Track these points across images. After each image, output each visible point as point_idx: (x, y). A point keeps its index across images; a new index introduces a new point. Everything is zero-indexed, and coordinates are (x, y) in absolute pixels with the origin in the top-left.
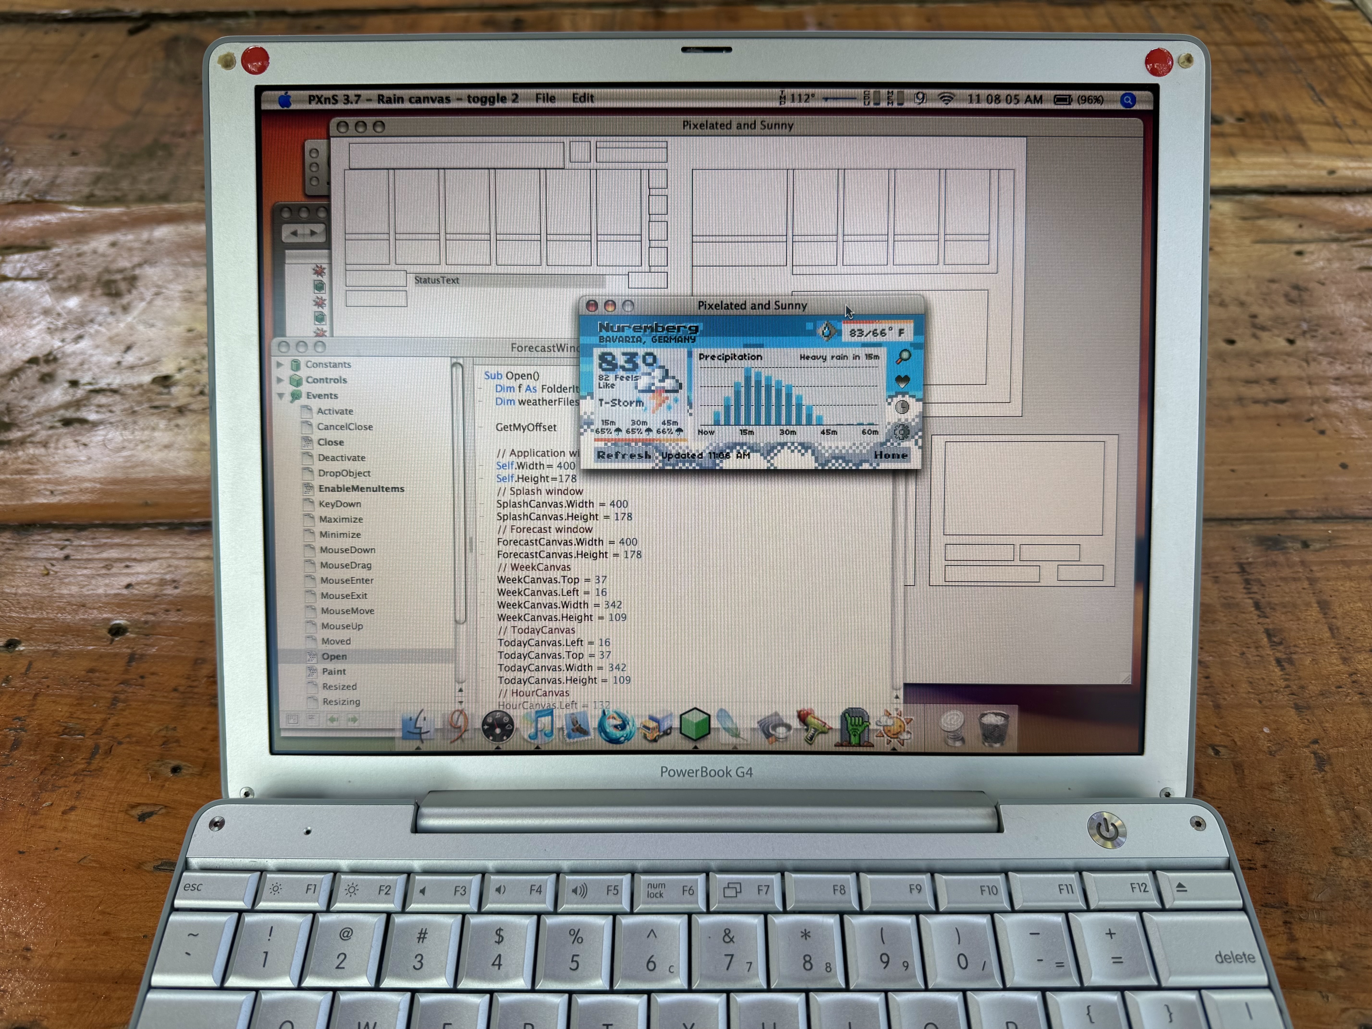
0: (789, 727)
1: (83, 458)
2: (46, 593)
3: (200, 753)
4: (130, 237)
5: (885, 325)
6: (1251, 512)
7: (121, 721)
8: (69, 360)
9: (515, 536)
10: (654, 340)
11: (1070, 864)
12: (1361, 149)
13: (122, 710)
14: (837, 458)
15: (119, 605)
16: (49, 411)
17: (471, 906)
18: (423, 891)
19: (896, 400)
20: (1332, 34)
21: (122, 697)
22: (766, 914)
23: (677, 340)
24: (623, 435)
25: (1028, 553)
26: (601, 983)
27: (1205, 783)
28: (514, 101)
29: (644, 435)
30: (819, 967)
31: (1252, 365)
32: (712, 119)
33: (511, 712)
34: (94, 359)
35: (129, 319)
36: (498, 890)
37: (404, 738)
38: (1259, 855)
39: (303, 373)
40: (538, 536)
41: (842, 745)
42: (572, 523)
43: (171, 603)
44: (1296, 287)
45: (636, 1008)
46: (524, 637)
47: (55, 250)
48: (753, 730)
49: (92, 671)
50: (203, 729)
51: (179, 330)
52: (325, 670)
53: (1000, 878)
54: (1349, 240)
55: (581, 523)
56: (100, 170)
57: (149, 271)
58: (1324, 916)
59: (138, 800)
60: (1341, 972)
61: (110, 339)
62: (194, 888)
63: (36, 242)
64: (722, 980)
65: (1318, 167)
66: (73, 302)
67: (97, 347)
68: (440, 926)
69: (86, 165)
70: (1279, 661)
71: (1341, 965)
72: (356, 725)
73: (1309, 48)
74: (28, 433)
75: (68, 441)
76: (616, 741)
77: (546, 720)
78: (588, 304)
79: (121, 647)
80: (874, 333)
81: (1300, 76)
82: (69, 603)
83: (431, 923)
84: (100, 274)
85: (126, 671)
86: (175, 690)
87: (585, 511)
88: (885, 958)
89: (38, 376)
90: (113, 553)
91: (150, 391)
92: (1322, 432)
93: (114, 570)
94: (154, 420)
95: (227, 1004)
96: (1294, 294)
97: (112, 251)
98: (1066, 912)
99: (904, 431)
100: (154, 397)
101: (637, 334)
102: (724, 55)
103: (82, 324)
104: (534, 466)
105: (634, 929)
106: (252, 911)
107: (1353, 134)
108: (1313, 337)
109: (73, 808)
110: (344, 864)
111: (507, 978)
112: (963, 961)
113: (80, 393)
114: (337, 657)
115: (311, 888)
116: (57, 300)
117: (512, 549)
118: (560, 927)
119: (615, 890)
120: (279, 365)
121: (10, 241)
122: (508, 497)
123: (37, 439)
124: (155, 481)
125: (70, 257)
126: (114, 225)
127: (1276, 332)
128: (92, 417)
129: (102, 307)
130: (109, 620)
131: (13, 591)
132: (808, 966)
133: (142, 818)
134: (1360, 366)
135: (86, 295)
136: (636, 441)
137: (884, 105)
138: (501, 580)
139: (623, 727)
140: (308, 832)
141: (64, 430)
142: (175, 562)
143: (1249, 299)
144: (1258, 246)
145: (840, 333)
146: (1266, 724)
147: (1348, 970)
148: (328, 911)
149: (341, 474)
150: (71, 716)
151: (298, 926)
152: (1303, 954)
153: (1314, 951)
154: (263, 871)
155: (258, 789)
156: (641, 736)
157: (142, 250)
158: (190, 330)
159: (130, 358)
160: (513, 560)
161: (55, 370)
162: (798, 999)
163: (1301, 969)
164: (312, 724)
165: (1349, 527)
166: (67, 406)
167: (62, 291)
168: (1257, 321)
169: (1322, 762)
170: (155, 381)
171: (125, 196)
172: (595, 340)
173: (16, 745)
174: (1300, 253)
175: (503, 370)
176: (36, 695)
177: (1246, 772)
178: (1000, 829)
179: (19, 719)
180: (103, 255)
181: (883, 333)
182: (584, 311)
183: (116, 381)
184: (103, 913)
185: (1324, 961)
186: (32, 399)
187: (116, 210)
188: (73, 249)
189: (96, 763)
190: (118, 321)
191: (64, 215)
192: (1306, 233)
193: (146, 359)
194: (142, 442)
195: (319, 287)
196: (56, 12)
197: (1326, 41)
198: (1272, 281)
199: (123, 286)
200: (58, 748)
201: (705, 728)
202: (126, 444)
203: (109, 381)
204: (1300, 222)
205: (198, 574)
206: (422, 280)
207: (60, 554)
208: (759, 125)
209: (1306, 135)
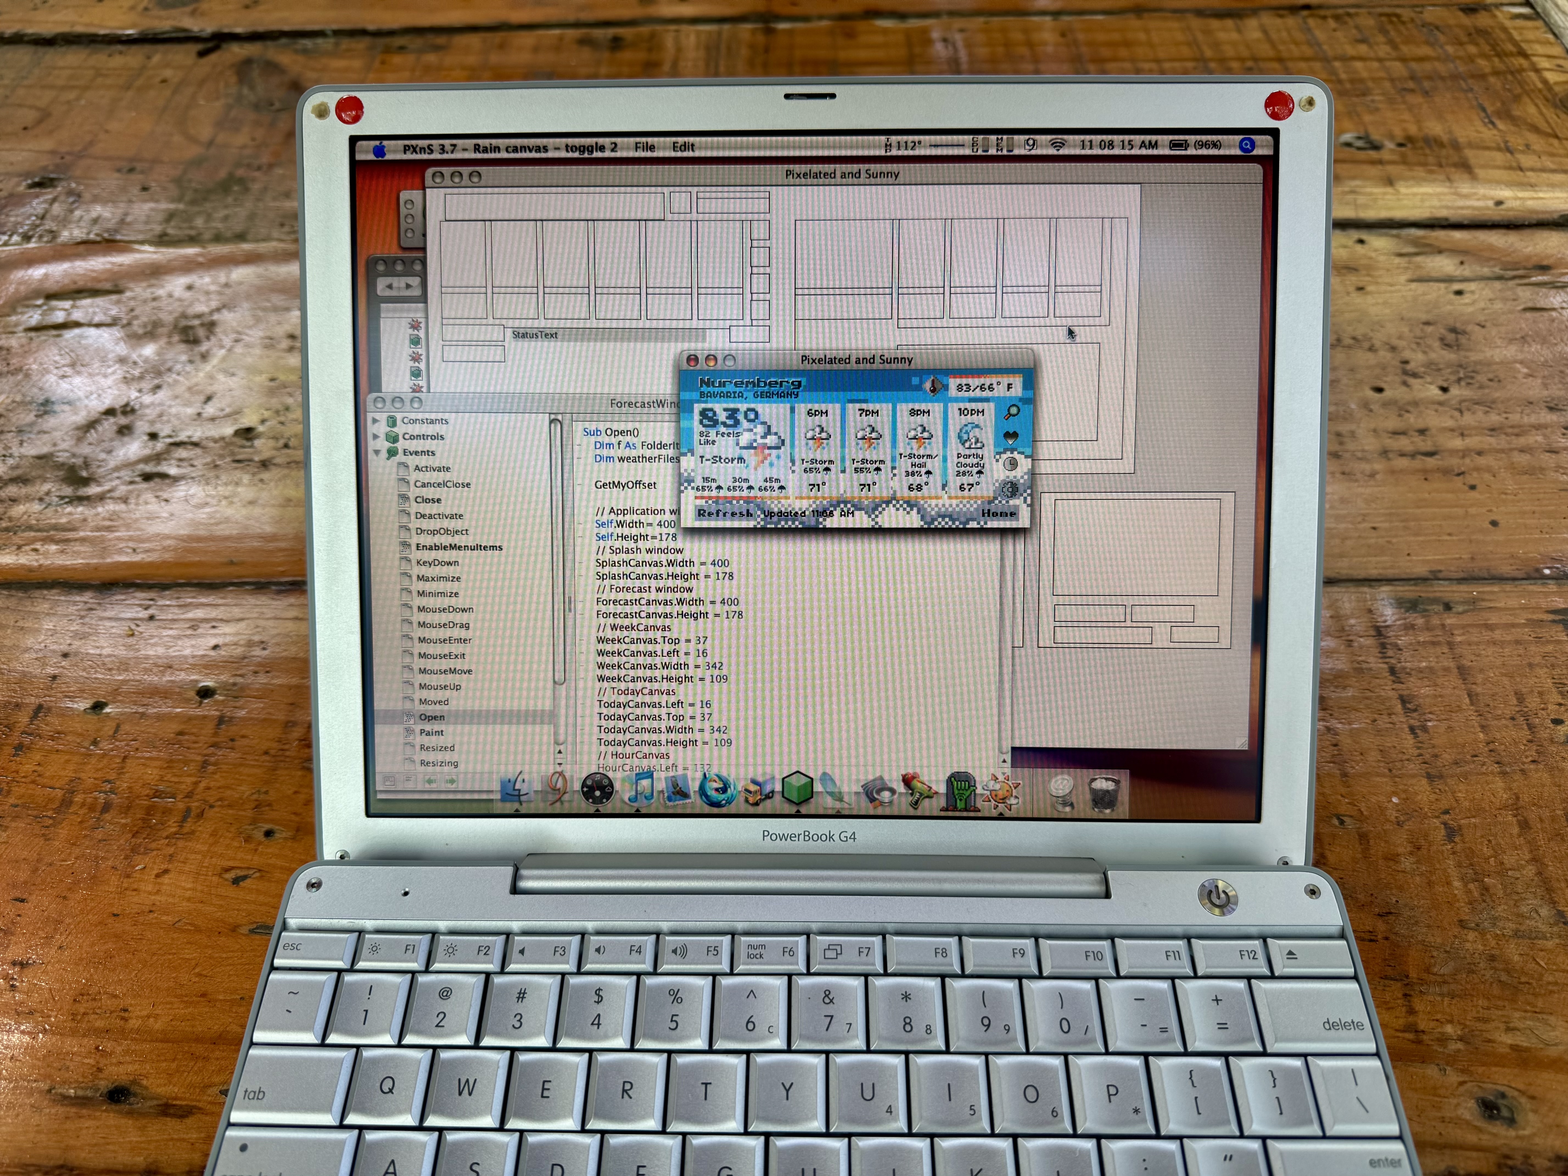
0: (893, 791)
1: (165, 515)
2: (131, 654)
3: (293, 817)
4: (207, 280)
5: (994, 380)
6: (1390, 573)
7: (212, 784)
8: (148, 411)
9: (613, 596)
10: (756, 396)
11: (1179, 931)
12: (1532, 176)
13: (213, 773)
14: (943, 517)
15: (206, 667)
16: (129, 465)
17: (571, 967)
18: (522, 952)
19: (1004, 456)
20: (1510, 47)
21: (212, 759)
22: (866, 976)
23: (780, 395)
24: (723, 493)
25: (1141, 614)
26: (700, 1043)
27: (1328, 854)
28: (613, 150)
29: (745, 493)
30: (919, 1029)
31: (1400, 416)
32: (816, 168)
33: (610, 774)
34: (173, 410)
35: (208, 367)
36: (598, 950)
37: (503, 800)
38: (1381, 927)
39: (400, 429)
40: (637, 596)
41: (947, 810)
42: (671, 583)
43: (260, 664)
44: (1453, 330)
45: (735, 1068)
46: (623, 699)
47: (128, 294)
48: (857, 793)
49: (181, 733)
50: (296, 792)
51: (262, 379)
52: (422, 731)
53: (1106, 944)
54: (1514, 278)
55: (679, 583)
56: (172, 206)
57: (226, 316)
58: (1445, 989)
59: (231, 864)
60: (1460, 1045)
61: (190, 389)
62: (294, 947)
63: (108, 286)
64: (821, 1040)
65: (1485, 198)
66: (149, 350)
67: (176, 397)
68: (539, 987)
69: (157, 201)
70: (1412, 729)
71: (1461, 1039)
72: (452, 787)
73: (1482, 62)
74: (107, 487)
75: (149, 496)
76: (717, 805)
77: (645, 783)
78: (689, 359)
79: (209, 709)
80: (982, 388)
81: (1470, 95)
82: (156, 665)
83: (529, 984)
84: (177, 320)
85: (216, 734)
86: (266, 753)
87: (686, 570)
88: (986, 1022)
89: (115, 428)
90: (199, 613)
91: (232, 444)
92: (1473, 487)
93: (200, 631)
94: (238, 474)
95: (329, 1060)
96: (1451, 337)
97: (188, 295)
98: (1173, 979)
99: (1013, 489)
100: (237, 450)
101: (738, 390)
102: (828, 101)
103: (159, 374)
104: (633, 524)
105: (733, 989)
106: (352, 970)
107: (1527, 160)
108: (1469, 384)
109: (166, 871)
110: (442, 925)
111: (606, 1037)
112: (1065, 1025)
113: (160, 446)
114: (435, 718)
115: (409, 949)
116: (133, 348)
117: (611, 608)
118: (659, 988)
119: (716, 950)
120: (375, 421)
121: (81, 284)
122: (607, 556)
123: (116, 494)
124: (240, 538)
125: (145, 301)
126: (188, 266)
127: (1429, 379)
128: (173, 471)
129: (180, 354)
130: (197, 681)
131: (98, 652)
132: (908, 1028)
133: (236, 881)
134: (1518, 416)
135: (163, 342)
136: (738, 499)
137: (993, 152)
138: (600, 640)
139: (724, 790)
140: (406, 894)
141: (145, 485)
142: (262, 623)
143: (1402, 344)
144: (1414, 285)
145: (946, 387)
146: (1395, 794)
147: (1468, 1043)
148: (427, 971)
149: (438, 532)
150: (161, 779)
151: (398, 986)
152: (1422, 1026)
153: (1433, 1024)
154: (361, 932)
155: (353, 851)
156: (742, 799)
157: (220, 293)
158: (272, 380)
159: (210, 410)
160: (611, 621)
161: (132, 422)
162: (899, 1060)
163: (1419, 1042)
164: (410, 786)
165: (1496, 589)
166: (146, 460)
167: (136, 338)
168: (1408, 367)
169: (1451, 833)
170: (237, 433)
171: (200, 234)
172: (695, 395)
173: (107, 807)
174: (1459, 293)
175: (602, 427)
176: (125, 758)
177: (1372, 842)
178: (1108, 895)
179: (109, 781)
180: (180, 300)
181: (991, 388)
182: (685, 366)
183: (197, 433)
184: (199, 975)
185: (1443, 1034)
186: (110, 452)
187: (191, 251)
188: (147, 294)
189: (188, 826)
190: (197, 370)
191: (138, 256)
192: (1466, 271)
193: (228, 410)
194: (226, 498)
195: (415, 341)
196: (120, 32)
197: (1501, 55)
198: (1427, 323)
199: (201, 333)
200: (150, 811)
201: (807, 793)
202: (209, 500)
203: (189, 433)
204: (1461, 258)
205: (287, 635)
206: (520, 335)
207: (144, 614)
208: (863, 175)
209: (1472, 161)
